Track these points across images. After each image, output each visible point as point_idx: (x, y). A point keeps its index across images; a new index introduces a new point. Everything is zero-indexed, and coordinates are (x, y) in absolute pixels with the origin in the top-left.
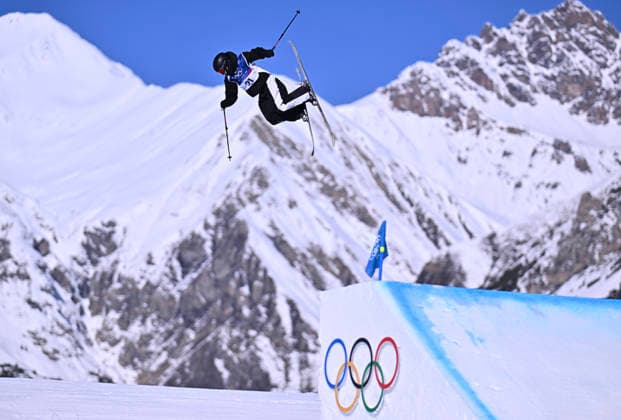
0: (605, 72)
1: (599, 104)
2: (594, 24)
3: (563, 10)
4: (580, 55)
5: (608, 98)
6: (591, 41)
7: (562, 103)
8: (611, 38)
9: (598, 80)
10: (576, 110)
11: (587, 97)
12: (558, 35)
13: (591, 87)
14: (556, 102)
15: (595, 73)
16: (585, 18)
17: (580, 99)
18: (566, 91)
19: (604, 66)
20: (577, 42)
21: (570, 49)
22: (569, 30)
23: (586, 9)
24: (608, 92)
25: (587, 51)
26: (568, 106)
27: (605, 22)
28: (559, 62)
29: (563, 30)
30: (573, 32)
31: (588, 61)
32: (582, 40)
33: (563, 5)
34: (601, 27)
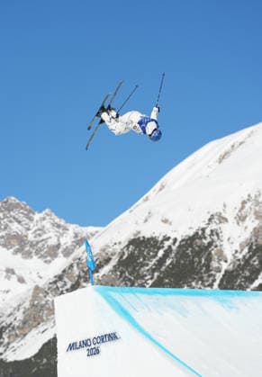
0: (30, 232)
1: (27, 249)
2: (22, 208)
3: (5, 202)
4: (16, 224)
5: (32, 245)
6: (21, 217)
7: (8, 249)
8: (31, 215)
9: (26, 236)
10: (16, 252)
11: (21, 246)
12: (4, 215)
13: (22, 241)
14: (5, 249)
15: (24, 233)
16: (17, 206)
17: (17, 247)
18: (10, 243)
19: (28, 229)
20: (14, 218)
21: (11, 222)
22: (9, 211)
23: (17, 201)
24: (32, 242)
25: (19, 222)
26: (12, 250)
27: (28, 207)
28: (5, 228)
29: (6, 212)
30: (12, 213)
31: (20, 227)
32: (17, 217)
33: (5, 200)
34: (26, 210)
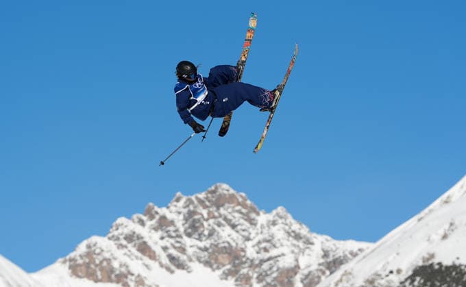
0: (249, 244)
1: (244, 271)
2: (239, 204)
3: (214, 192)
4: (228, 229)
5: (253, 265)
6: (237, 218)
7: (214, 270)
8: (253, 215)
9: (243, 250)
10: (226, 275)
11: (234, 266)
12: (209, 213)
13: (237, 257)
14: (209, 270)
15: (241, 245)
16: (231, 199)
17: (228, 267)
18: (216, 260)
19: (248, 239)
20: (225, 219)
21: (219, 225)
22: (218, 208)
23: (232, 191)
24: (252, 261)
25: (234, 226)
26: (219, 272)
27: (249, 202)
28: (210, 235)
29: (213, 209)
30: (222, 211)
31: (234, 235)
32: (230, 217)
33: (213, 188)
34: (244, 206)
